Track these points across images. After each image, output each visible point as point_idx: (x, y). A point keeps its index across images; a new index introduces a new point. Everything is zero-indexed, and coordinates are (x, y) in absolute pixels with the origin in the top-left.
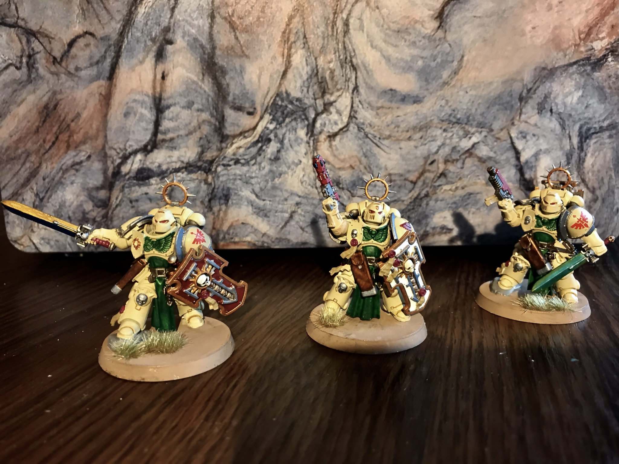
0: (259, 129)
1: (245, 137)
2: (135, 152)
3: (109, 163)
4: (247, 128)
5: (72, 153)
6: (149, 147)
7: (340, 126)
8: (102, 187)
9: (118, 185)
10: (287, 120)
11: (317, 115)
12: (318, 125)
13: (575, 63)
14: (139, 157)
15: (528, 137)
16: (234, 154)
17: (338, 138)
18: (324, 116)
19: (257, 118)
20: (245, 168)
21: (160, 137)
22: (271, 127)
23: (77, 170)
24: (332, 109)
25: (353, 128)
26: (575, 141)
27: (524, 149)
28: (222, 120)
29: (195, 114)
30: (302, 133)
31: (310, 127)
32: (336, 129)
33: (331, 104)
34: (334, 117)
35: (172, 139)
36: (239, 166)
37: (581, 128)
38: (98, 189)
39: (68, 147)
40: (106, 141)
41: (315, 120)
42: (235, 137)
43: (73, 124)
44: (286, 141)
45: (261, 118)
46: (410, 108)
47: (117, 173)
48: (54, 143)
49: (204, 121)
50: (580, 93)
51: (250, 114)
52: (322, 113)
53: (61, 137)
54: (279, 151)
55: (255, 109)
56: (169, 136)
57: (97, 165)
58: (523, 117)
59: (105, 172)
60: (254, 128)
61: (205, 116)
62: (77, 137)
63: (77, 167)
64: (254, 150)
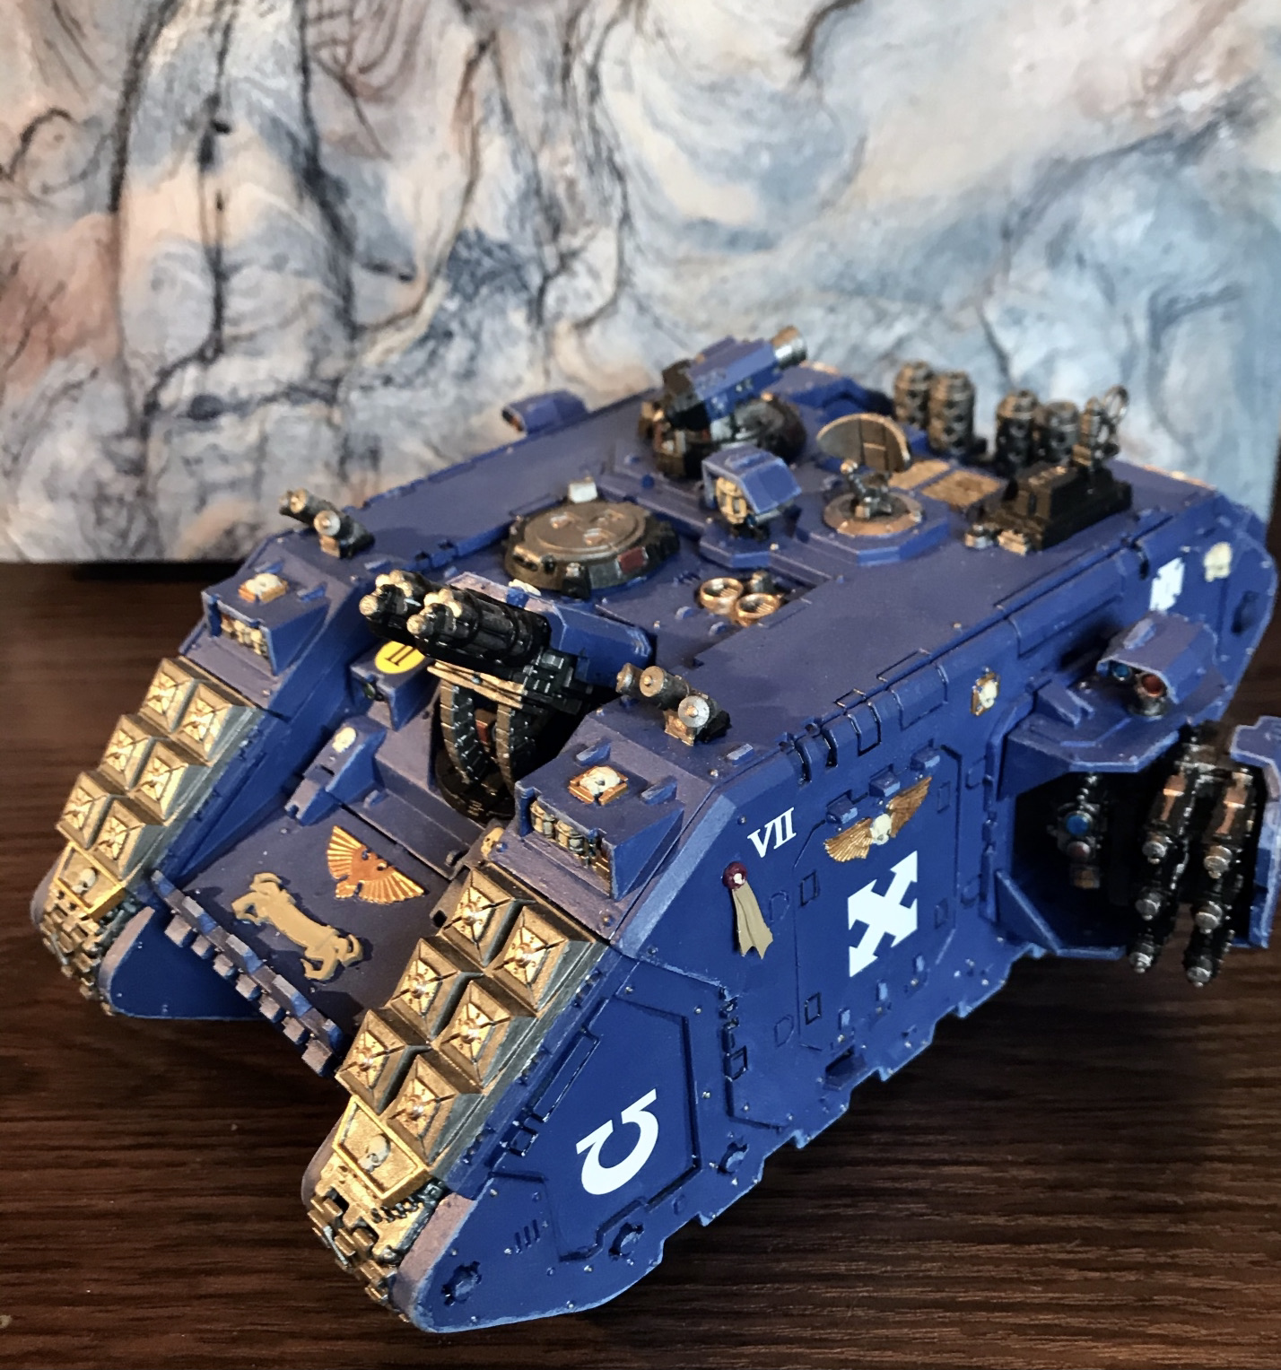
0: (428, 310)
1: (399, 329)
2: (183, 363)
3: (134, 385)
4: (400, 310)
5: (59, 365)
6: (209, 353)
7: (599, 301)
8: (128, 434)
9: (158, 428)
10: (484, 291)
11: (547, 278)
12: (551, 299)
13: (1133, 148)
14: (192, 372)
15: (1027, 322)
16: (381, 364)
17: (596, 329)
18: (561, 281)
19: (419, 287)
20: (406, 395)
21: (228, 330)
22: (452, 305)
23: (75, 400)
24: (578, 266)
25: (626, 305)
26: (1141, 328)
27: (1018, 349)
28: (347, 293)
29: (293, 281)
30: (518, 318)
31: (534, 306)
32: (589, 309)
33: (574, 254)
34: (583, 282)
35: (251, 337)
36: (392, 389)
37: (1153, 299)
38: (119, 437)
39: (51, 353)
40: (122, 339)
41: (542, 291)
42: (378, 327)
43: (53, 307)
44: (486, 337)
45: (429, 287)
46: (749, 263)
47: (152, 407)
48: (22, 345)
49: (312, 297)
50: (1148, 218)
51: (405, 278)
52: (558, 272)
53: (34, 331)
54: (472, 358)
55: (414, 268)
56: (245, 329)
57: (111, 390)
58: (1013, 276)
59: (129, 402)
60: (415, 310)
61: (313, 285)
62: (66, 333)
63: (75, 392)
64: (420, 356)
